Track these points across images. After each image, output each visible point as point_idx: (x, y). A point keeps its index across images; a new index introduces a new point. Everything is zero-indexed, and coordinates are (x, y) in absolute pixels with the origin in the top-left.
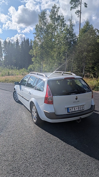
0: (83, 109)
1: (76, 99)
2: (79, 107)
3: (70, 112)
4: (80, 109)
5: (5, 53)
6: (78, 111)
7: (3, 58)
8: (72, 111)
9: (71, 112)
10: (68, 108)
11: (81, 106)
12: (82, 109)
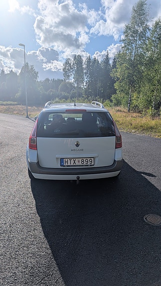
0: (93, 164)
1: (77, 145)
2: (85, 159)
3: (65, 166)
4: (85, 164)
5: (87, 76)
6: (80, 166)
7: (85, 84)
8: (69, 164)
9: (67, 166)
10: (62, 160)
11: (89, 159)
12: (89, 164)
